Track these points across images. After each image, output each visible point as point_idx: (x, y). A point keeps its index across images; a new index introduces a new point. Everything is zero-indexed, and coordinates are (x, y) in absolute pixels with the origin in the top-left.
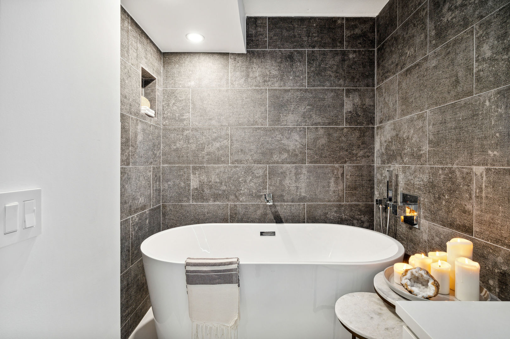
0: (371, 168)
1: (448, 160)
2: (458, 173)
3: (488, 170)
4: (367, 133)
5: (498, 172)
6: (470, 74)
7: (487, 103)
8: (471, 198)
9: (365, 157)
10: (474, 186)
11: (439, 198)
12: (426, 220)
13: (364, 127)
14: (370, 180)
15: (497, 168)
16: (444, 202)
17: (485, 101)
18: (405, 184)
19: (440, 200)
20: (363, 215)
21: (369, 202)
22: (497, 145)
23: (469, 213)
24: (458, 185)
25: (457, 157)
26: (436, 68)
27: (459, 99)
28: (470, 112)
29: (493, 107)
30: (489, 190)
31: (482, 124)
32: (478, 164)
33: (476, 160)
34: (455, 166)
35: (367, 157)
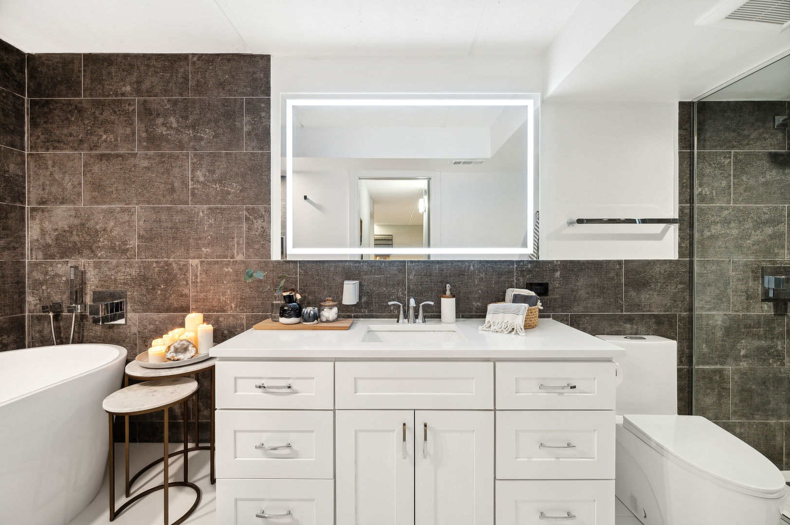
0: (19, 265)
1: (163, 254)
2: (174, 265)
3: (202, 262)
4: (13, 215)
5: (209, 263)
6: (186, 188)
7: (201, 214)
8: (187, 284)
9: (9, 249)
10: (190, 275)
11: (153, 289)
12: (136, 312)
13: (7, 205)
14: (18, 283)
15: (209, 260)
16: (159, 292)
17: (199, 212)
18: (100, 280)
19: (154, 290)
20: (6, 335)
21: (16, 314)
22: (209, 245)
23: (186, 296)
24: (175, 275)
25: (173, 252)
26: (148, 169)
27: (176, 205)
28: (187, 218)
29: (206, 218)
30: (203, 276)
31: (197, 228)
32: (194, 258)
33: (192, 255)
34: (171, 260)
35: (12, 248)
